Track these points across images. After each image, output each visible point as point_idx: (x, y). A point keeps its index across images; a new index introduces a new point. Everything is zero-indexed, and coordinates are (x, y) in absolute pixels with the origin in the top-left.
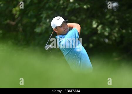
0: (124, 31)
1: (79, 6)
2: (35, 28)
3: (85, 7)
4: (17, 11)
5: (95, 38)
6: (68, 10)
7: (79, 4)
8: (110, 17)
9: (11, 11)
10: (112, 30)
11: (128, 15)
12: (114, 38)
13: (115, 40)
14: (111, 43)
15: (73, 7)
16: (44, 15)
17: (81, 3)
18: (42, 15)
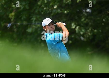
0: (96, 31)
1: (60, 12)
2: (27, 29)
3: (66, 12)
4: (12, 16)
5: (73, 36)
6: (52, 14)
7: (61, 10)
8: (85, 20)
9: (8, 16)
10: (86, 30)
11: (98, 18)
12: (88, 36)
13: (89, 38)
14: (85, 40)
15: (56, 12)
16: (34, 19)
17: (63, 9)
18: (32, 19)
